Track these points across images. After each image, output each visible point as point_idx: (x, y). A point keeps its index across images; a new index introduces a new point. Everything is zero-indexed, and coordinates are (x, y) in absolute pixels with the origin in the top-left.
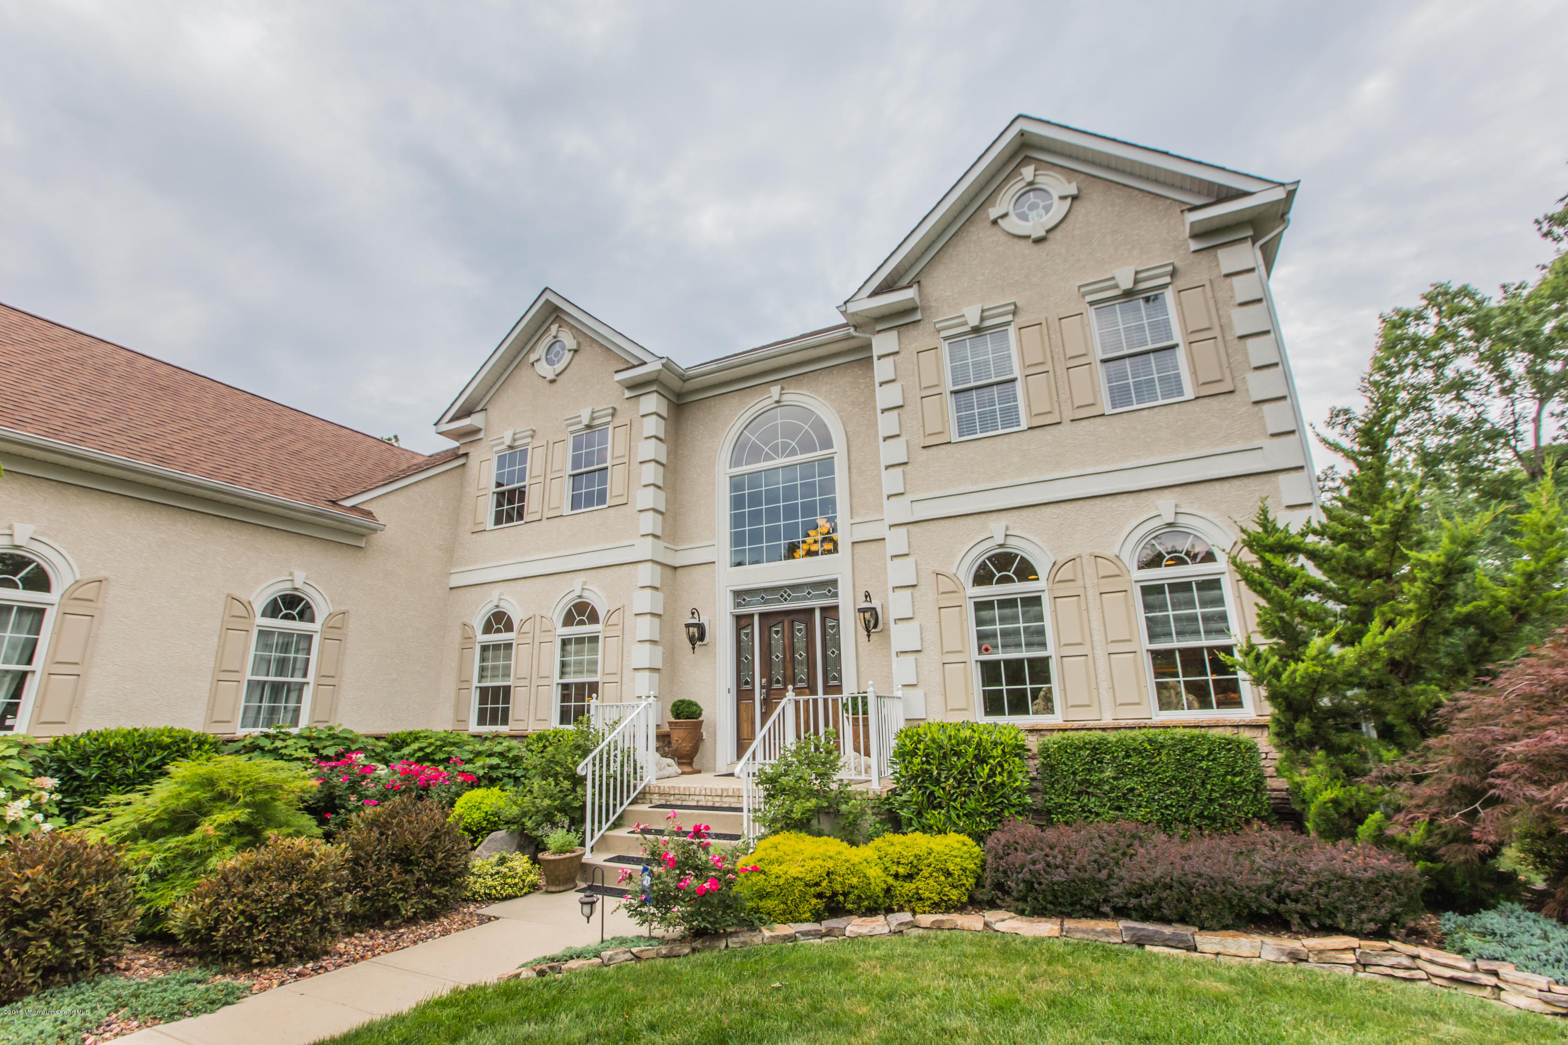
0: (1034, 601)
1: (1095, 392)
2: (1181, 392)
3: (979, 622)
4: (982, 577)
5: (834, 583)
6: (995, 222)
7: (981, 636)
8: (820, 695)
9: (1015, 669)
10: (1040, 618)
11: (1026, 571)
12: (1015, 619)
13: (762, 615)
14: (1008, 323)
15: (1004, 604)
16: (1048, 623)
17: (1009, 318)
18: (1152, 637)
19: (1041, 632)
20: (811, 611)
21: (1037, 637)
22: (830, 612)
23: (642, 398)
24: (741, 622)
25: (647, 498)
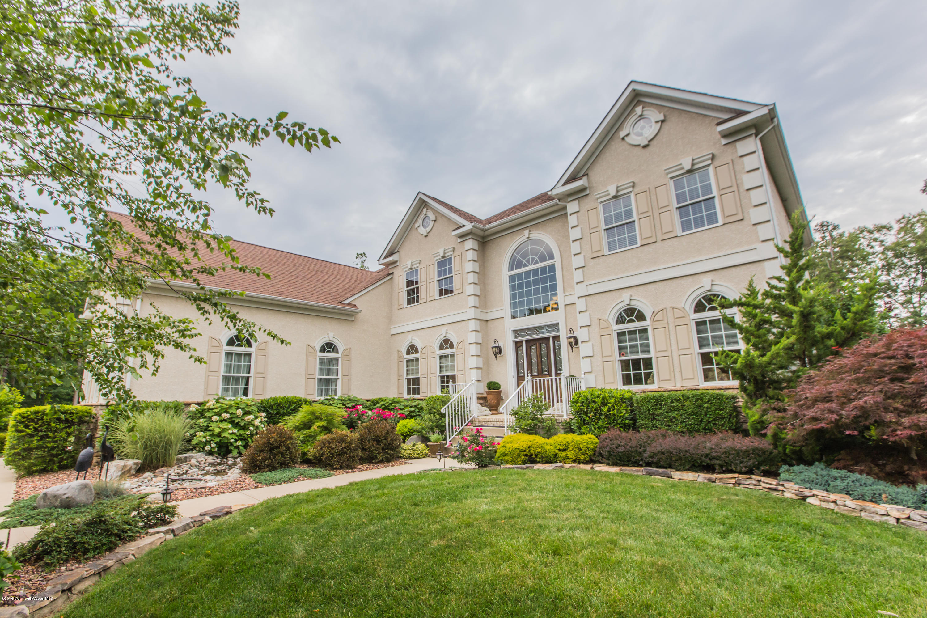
0: (644, 331)
1: (673, 225)
2: (717, 222)
3: (619, 342)
4: (620, 320)
5: (557, 324)
6: (623, 139)
7: (620, 348)
8: (554, 377)
9: (636, 363)
10: (647, 339)
11: (641, 317)
12: (636, 340)
13: (527, 341)
14: (630, 192)
15: (630, 333)
16: (651, 341)
17: (631, 189)
18: (701, 347)
19: (648, 345)
20: (548, 338)
21: (646, 348)
22: (556, 338)
23: (466, 242)
24: (518, 344)
25: (470, 289)
